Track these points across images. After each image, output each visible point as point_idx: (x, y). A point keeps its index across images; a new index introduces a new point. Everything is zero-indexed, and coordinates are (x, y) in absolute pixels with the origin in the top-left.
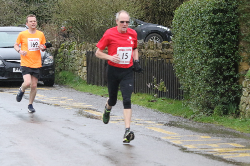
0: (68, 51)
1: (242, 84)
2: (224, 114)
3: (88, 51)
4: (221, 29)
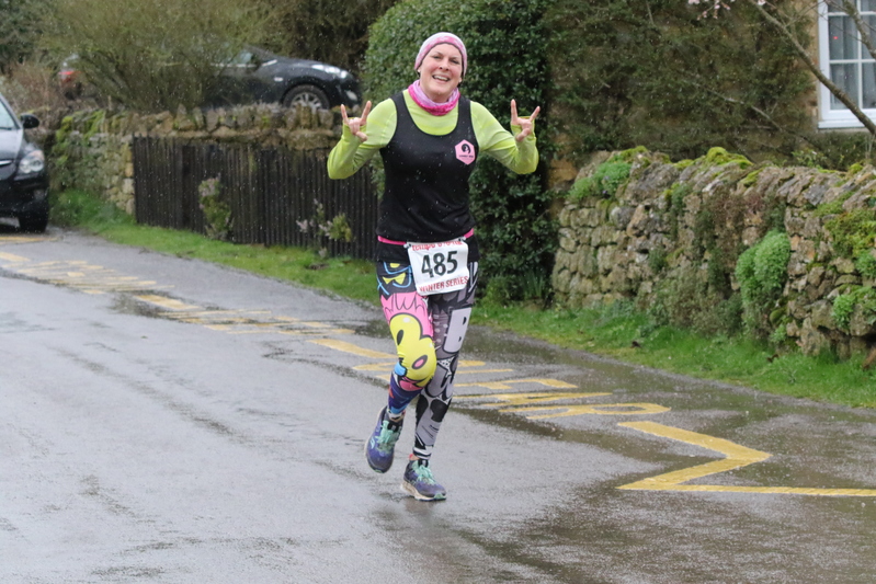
0: (81, 135)
1: (558, 219)
2: (512, 298)
3: (137, 135)
4: (499, 73)
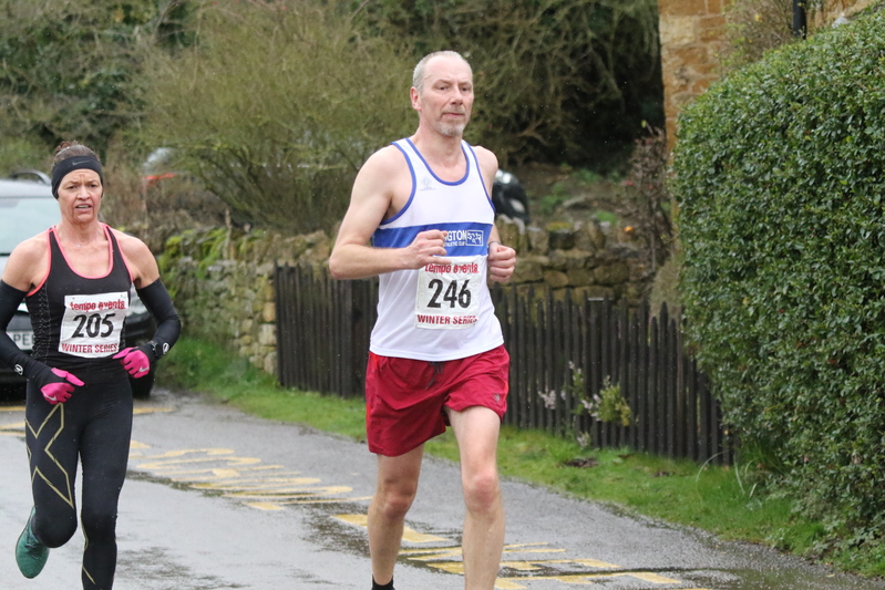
0: (195, 263)
3: (281, 263)
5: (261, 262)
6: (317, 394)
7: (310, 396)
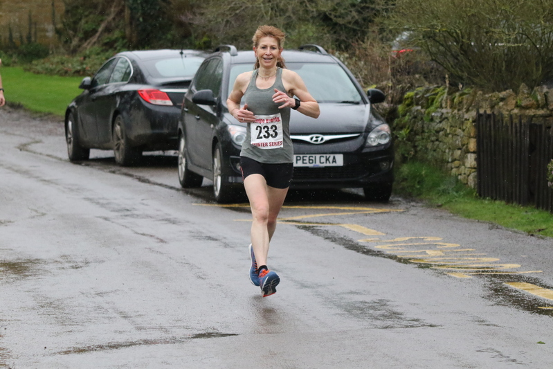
0: (423, 110)
3: (481, 111)
5: (468, 110)
6: (503, 203)
7: (499, 204)
